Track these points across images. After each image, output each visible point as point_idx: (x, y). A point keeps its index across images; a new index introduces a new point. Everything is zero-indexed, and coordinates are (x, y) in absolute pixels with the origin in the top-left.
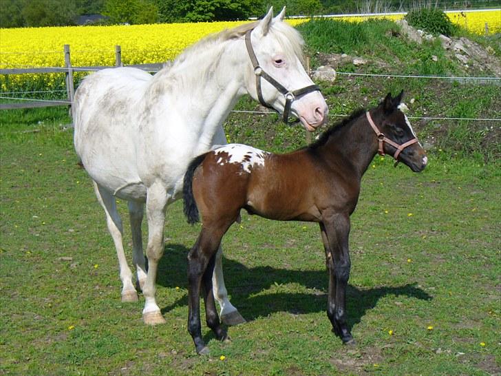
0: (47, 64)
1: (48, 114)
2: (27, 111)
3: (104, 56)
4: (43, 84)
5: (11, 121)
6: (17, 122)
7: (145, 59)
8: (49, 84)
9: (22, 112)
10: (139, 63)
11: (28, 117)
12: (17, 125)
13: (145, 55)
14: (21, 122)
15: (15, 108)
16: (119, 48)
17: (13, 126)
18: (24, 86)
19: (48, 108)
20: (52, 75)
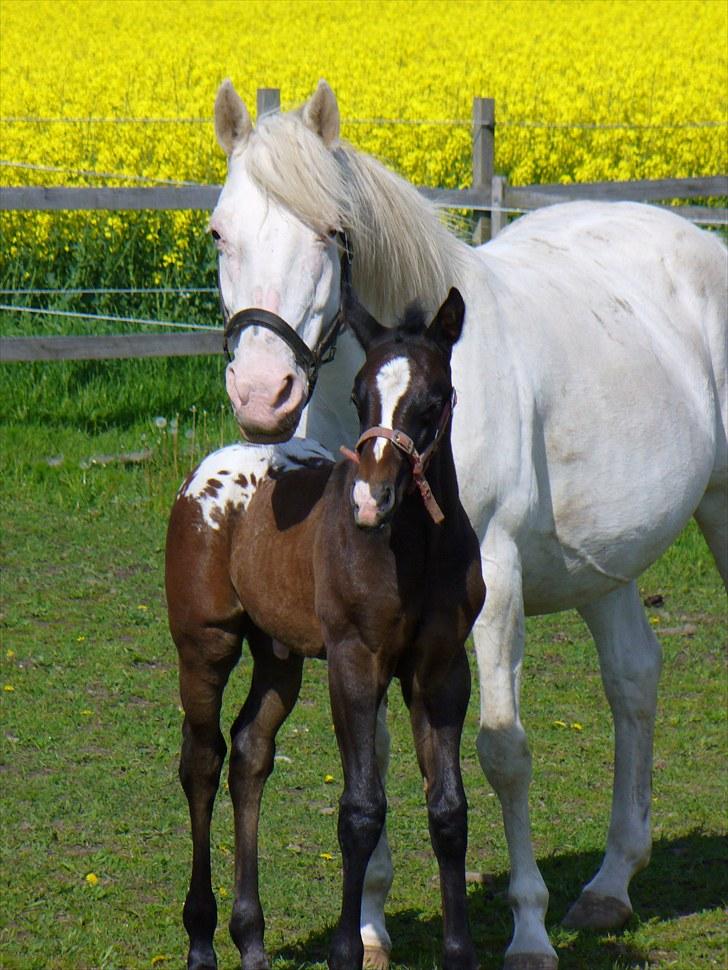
0: (166, 169)
1: (175, 390)
2: (86, 372)
3: (403, 142)
4: (142, 258)
5: (21, 415)
6: (47, 419)
7: (581, 162)
8: (168, 259)
9: (65, 377)
10: (553, 177)
11: (90, 398)
12: (46, 430)
13: (584, 140)
14: (64, 420)
15: (46, 358)
16: (487, 106)
17: (35, 435)
18: (63, 264)
19: (176, 363)
20: (181, 219)
